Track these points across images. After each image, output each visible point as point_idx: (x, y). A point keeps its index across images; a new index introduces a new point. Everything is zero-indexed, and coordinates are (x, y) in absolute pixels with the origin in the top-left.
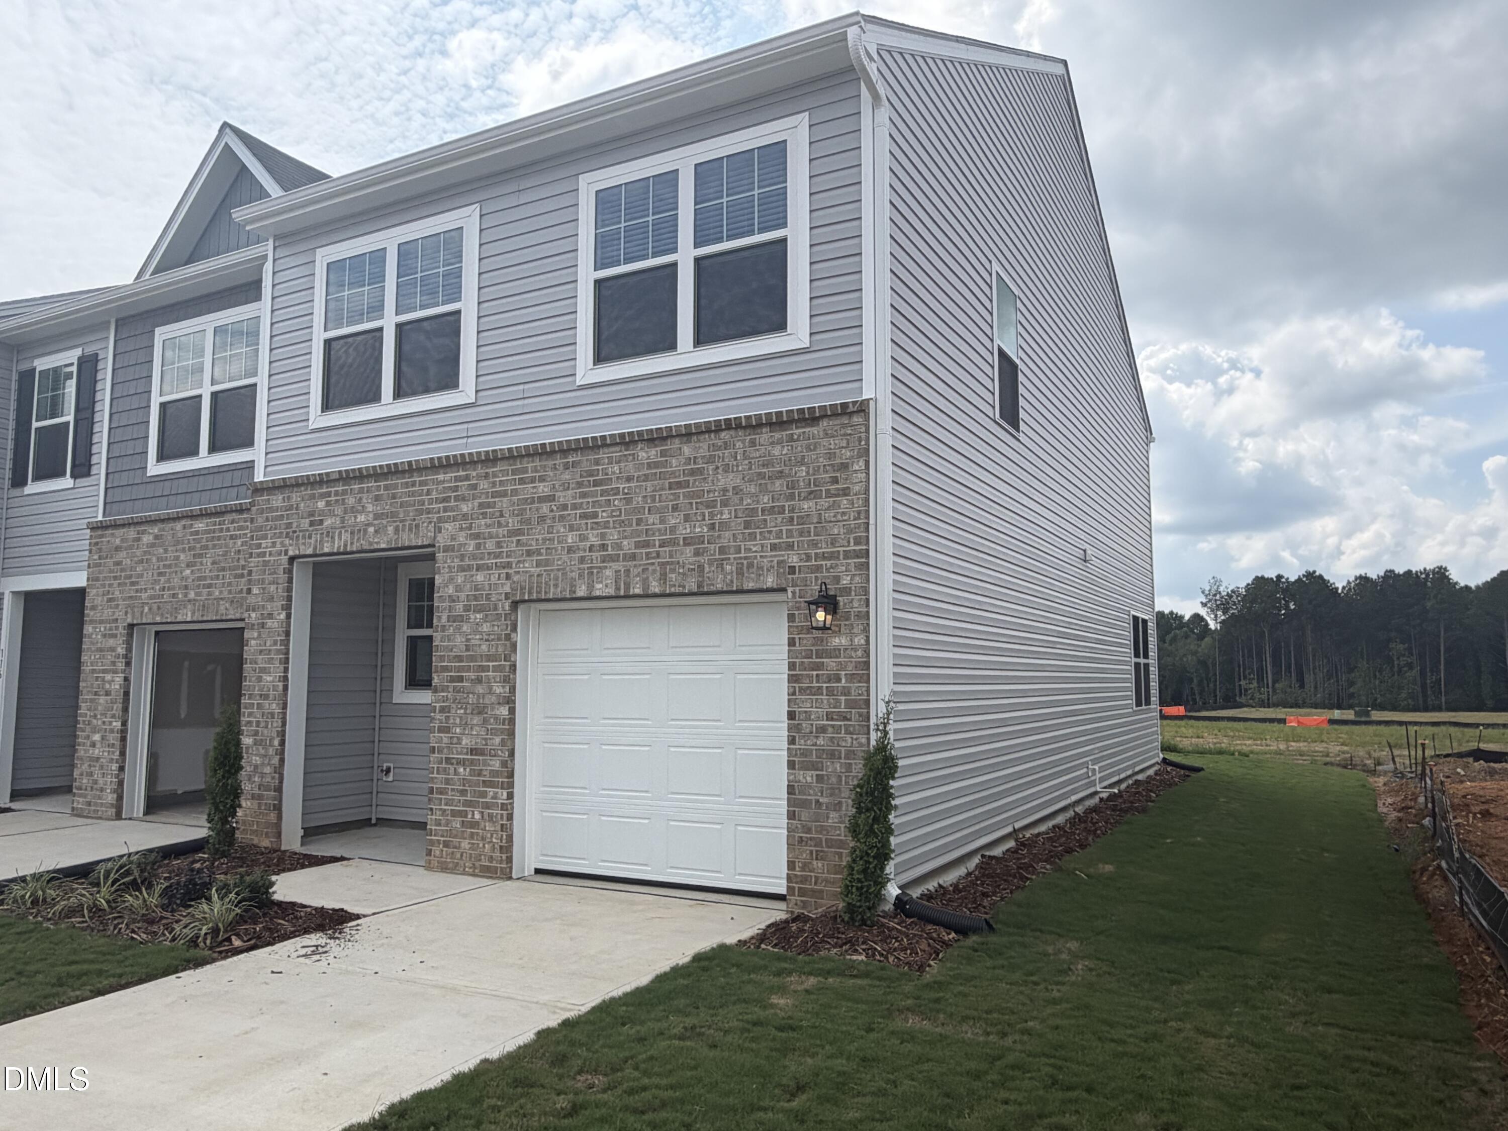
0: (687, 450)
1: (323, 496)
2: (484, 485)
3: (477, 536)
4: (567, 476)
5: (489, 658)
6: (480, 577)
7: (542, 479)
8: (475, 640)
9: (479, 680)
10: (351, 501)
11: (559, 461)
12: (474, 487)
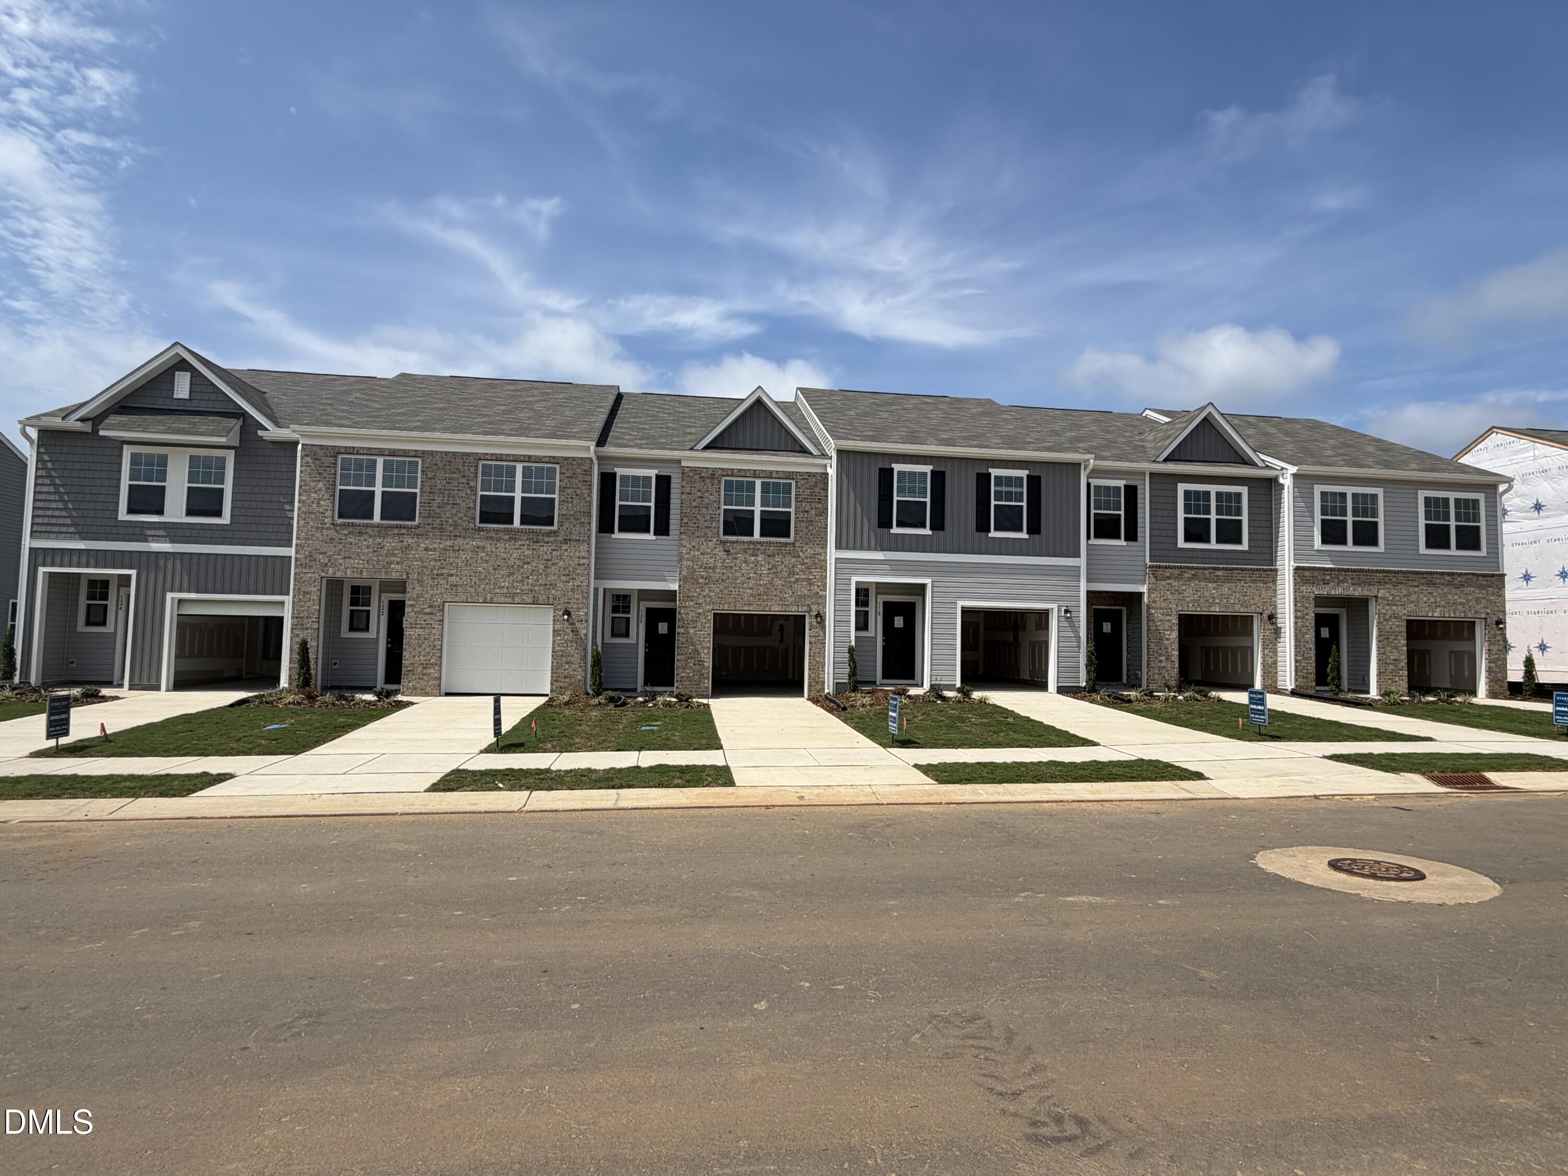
0: (1459, 579)
1: (1328, 575)
2: (1394, 579)
3: (1393, 595)
4: (1423, 581)
5: (1399, 632)
6: (1394, 608)
7: (1415, 581)
8: (1394, 627)
9: (1395, 639)
10: (1341, 578)
11: (1420, 576)
12: (1390, 580)
